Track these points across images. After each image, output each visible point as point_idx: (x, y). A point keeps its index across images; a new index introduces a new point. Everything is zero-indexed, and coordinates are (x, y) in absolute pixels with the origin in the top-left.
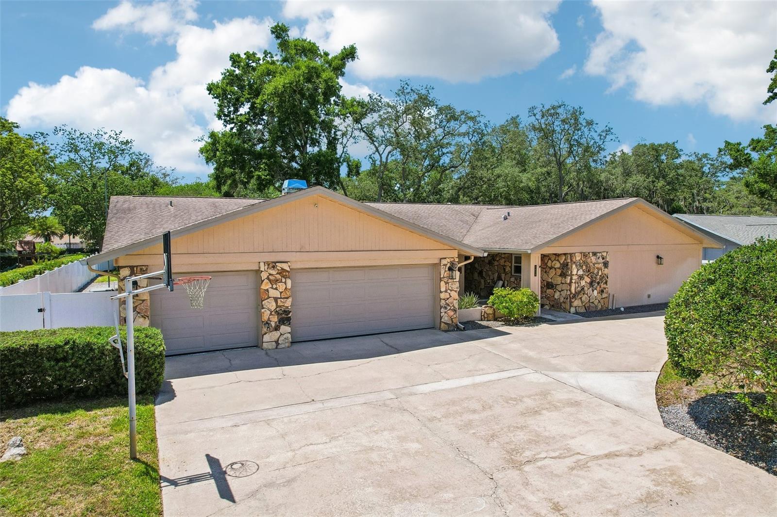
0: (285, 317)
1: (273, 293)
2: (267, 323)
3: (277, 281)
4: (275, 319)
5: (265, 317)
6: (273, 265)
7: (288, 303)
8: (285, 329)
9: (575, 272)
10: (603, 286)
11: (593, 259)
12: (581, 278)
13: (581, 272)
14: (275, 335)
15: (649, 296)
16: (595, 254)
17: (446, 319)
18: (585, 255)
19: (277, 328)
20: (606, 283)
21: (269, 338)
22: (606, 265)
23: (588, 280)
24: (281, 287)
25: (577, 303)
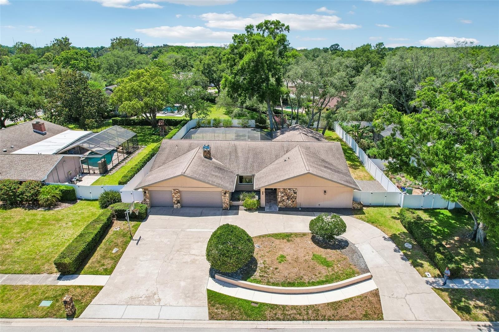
0: (178, 202)
1: (175, 196)
2: (174, 203)
3: (176, 194)
4: (176, 202)
5: (174, 201)
6: (174, 190)
7: (179, 199)
8: (179, 204)
9: (280, 194)
10: (293, 200)
11: (289, 191)
12: (283, 196)
13: (283, 195)
14: (176, 205)
15: (319, 205)
16: (289, 189)
17: (224, 206)
18: (284, 189)
19: (177, 204)
20: (295, 199)
21: (175, 206)
22: (295, 193)
23: (287, 198)
24: (177, 195)
25: (281, 204)
